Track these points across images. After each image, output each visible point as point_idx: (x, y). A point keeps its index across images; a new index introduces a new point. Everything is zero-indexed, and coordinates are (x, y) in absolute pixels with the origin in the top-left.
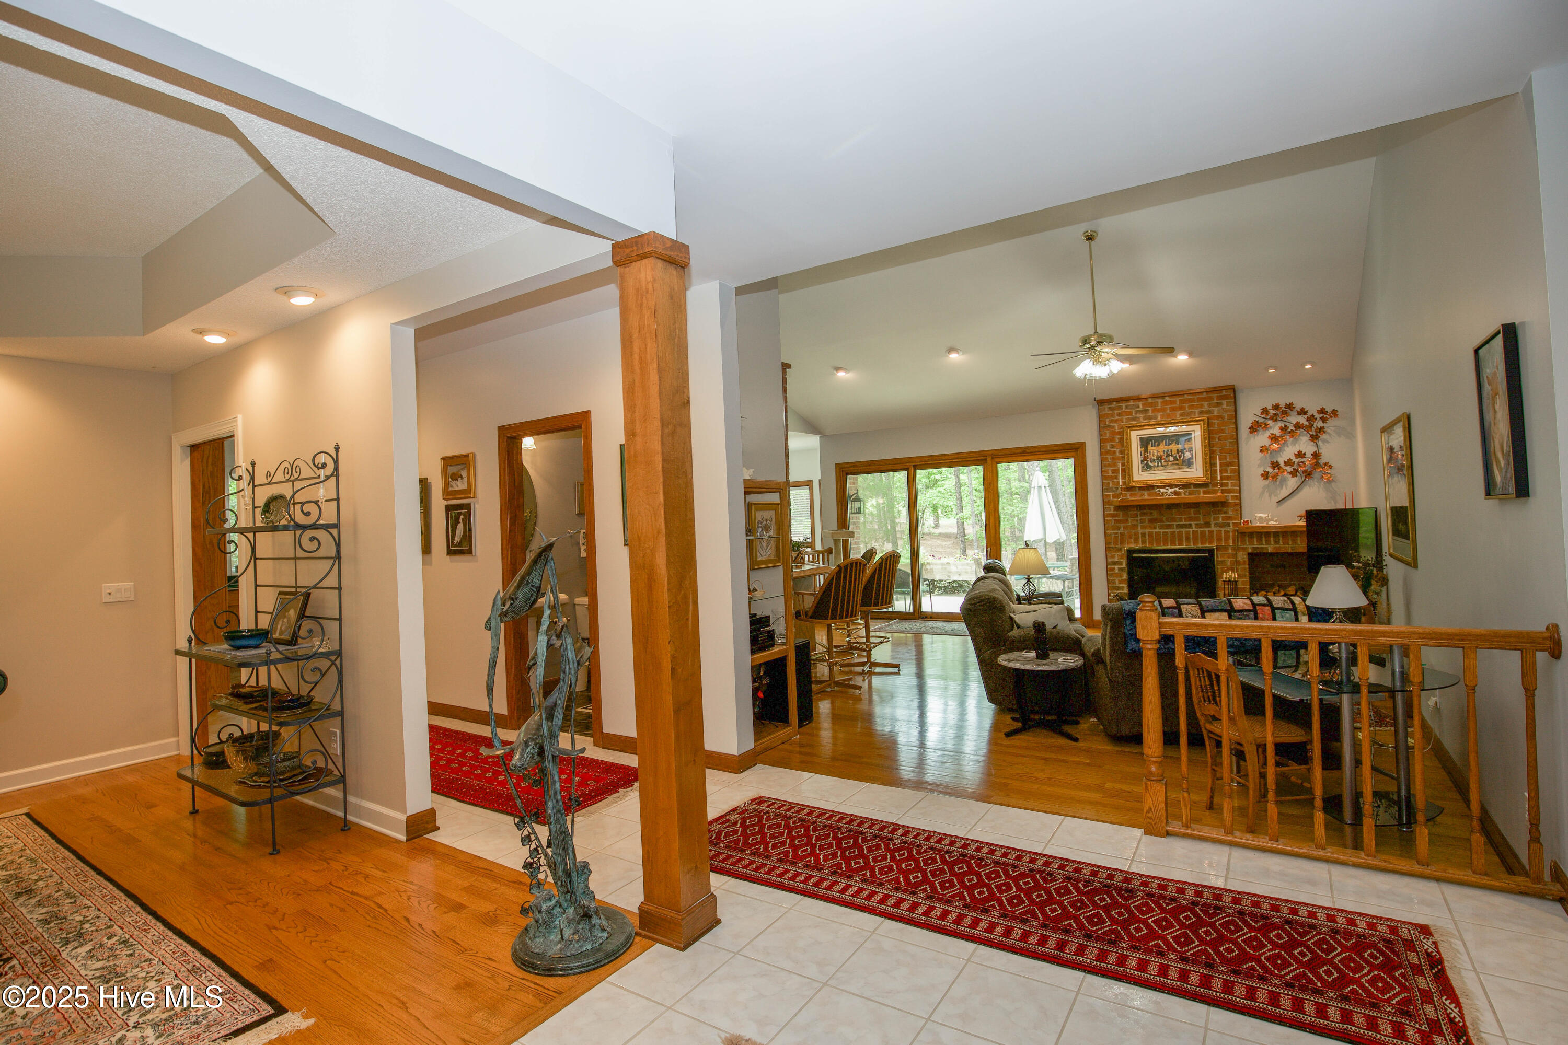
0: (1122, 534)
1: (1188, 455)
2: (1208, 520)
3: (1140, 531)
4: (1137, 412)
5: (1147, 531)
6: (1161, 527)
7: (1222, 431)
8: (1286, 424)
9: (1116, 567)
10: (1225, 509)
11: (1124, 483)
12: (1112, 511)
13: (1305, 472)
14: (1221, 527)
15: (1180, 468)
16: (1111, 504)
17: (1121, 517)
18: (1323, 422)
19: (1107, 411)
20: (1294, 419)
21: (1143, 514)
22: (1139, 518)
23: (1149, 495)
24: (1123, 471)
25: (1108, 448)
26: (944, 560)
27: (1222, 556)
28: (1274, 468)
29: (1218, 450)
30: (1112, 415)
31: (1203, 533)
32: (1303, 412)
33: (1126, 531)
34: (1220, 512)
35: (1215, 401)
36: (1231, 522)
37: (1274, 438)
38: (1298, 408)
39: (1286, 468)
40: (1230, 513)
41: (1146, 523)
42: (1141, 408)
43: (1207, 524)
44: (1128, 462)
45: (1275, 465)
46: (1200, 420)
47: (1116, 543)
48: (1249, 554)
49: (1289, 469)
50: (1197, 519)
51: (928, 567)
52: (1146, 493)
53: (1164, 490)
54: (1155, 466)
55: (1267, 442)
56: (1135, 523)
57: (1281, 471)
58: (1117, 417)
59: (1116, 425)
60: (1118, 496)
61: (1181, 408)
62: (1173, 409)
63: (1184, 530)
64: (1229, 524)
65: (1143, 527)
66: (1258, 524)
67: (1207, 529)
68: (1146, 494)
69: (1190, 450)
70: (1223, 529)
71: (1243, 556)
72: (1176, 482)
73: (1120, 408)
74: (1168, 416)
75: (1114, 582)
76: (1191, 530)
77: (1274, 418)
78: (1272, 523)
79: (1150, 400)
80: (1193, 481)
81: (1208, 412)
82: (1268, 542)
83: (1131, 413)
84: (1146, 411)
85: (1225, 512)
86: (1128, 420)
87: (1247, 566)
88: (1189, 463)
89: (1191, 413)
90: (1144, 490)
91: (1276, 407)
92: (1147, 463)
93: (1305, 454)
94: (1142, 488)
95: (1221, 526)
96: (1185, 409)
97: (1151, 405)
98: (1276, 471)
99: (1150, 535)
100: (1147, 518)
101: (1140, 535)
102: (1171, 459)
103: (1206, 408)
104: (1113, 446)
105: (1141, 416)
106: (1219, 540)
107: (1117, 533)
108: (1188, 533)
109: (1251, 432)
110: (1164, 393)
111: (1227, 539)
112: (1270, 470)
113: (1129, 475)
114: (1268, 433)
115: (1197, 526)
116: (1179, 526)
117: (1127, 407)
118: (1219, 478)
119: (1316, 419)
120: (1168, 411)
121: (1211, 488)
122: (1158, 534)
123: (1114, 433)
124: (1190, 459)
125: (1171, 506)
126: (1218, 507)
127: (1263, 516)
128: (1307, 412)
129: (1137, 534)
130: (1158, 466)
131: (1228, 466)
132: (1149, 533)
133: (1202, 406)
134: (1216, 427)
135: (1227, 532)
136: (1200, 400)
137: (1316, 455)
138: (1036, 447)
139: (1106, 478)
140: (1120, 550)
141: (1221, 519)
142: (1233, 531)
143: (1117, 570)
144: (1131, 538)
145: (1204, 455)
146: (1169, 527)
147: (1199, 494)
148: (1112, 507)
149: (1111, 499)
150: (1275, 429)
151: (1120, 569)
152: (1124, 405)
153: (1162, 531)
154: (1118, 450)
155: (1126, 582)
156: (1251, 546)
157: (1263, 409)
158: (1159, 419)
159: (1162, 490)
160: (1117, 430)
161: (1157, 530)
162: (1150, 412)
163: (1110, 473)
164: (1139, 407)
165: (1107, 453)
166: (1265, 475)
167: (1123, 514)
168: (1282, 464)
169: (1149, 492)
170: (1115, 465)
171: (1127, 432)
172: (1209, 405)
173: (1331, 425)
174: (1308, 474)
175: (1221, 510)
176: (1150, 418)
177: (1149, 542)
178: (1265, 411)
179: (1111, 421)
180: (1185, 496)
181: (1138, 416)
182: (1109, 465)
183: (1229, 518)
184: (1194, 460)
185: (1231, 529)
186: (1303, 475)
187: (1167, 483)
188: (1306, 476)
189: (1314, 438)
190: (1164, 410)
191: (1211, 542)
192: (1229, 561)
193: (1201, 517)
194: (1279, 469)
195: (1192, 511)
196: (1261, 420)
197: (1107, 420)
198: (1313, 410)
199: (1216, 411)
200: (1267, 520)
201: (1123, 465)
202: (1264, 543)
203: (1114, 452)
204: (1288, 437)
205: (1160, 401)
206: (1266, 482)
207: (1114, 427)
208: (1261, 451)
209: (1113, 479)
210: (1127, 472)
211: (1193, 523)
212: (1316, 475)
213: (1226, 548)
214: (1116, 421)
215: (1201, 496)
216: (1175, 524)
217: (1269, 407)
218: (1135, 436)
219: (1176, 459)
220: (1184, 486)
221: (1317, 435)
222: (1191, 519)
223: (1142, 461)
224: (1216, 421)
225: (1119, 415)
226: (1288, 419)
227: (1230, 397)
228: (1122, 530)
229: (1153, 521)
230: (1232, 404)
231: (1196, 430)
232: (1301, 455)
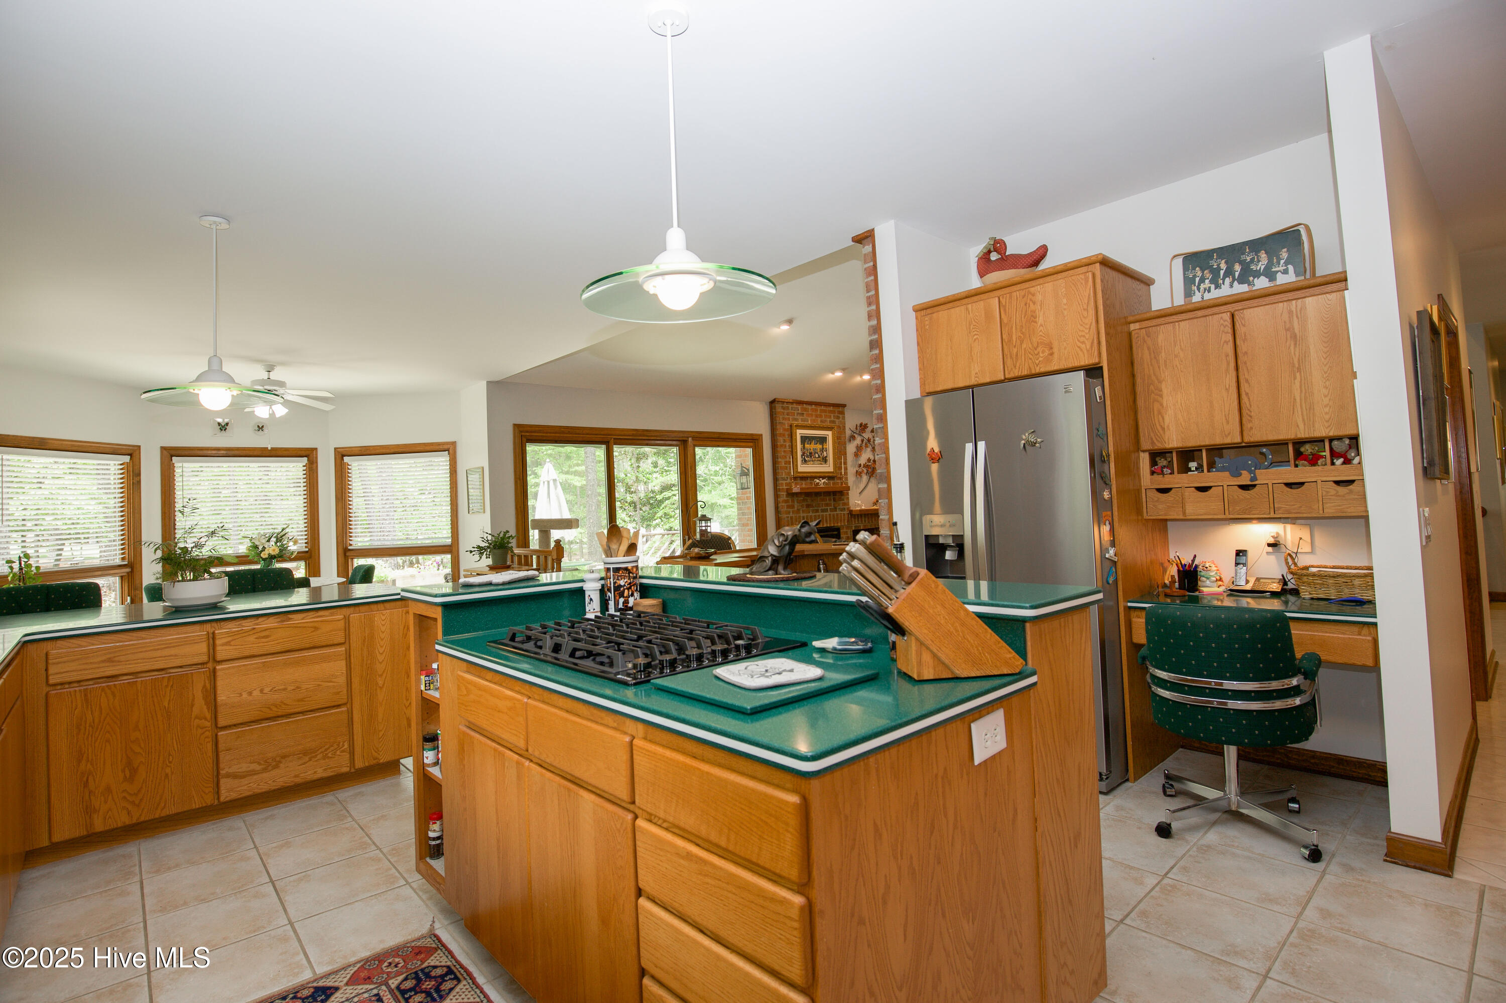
0: (791, 518)
1: (825, 453)
2: (835, 505)
3: (801, 515)
4: (798, 414)
6: (813, 512)
7: (840, 437)
8: (864, 438)
10: (843, 497)
11: (792, 473)
12: (785, 498)
13: (871, 472)
14: (841, 511)
15: (822, 464)
16: (784, 492)
17: (787, 503)
19: (777, 410)
20: (867, 435)
22: (804, 502)
23: (807, 484)
25: (782, 442)
27: (843, 533)
29: (839, 451)
30: (783, 413)
31: (834, 515)
33: (793, 516)
35: (837, 414)
36: (846, 507)
37: (859, 447)
40: (845, 500)
41: (805, 509)
42: (800, 411)
43: (835, 509)
44: (796, 456)
45: (860, 466)
46: (831, 427)
49: (865, 470)
50: (830, 504)
53: (818, 481)
54: (808, 460)
55: (856, 449)
56: (799, 508)
57: (862, 470)
58: (786, 416)
60: (789, 485)
61: (821, 416)
62: (817, 416)
63: (824, 514)
65: (803, 512)
66: (857, 508)
67: (835, 513)
68: (805, 483)
69: (827, 450)
72: (821, 474)
73: (788, 408)
74: (815, 421)
76: (828, 513)
77: (859, 433)
78: (863, 507)
79: (804, 405)
80: (828, 474)
81: (834, 421)
82: (861, 521)
83: (796, 414)
84: (804, 414)
85: (843, 499)
86: (794, 419)
88: (825, 460)
89: (826, 421)
90: (804, 480)
91: (861, 425)
92: (805, 457)
94: (802, 478)
96: (824, 417)
97: (806, 410)
98: (860, 470)
102: (817, 456)
103: (832, 419)
104: (785, 441)
105: (800, 418)
106: (841, 521)
107: (788, 518)
108: (826, 516)
109: (850, 441)
110: (812, 402)
111: (844, 520)
112: (858, 469)
113: (794, 466)
114: (856, 443)
115: (832, 509)
116: (823, 511)
117: (792, 408)
118: (842, 473)
120: (814, 417)
121: (836, 480)
123: (785, 430)
124: (826, 457)
125: (818, 494)
126: (839, 495)
127: (859, 502)
129: (800, 517)
130: (810, 460)
131: (843, 464)
133: (830, 417)
134: (837, 434)
135: (844, 515)
136: (830, 411)
137: (874, 461)
139: (780, 468)
141: (841, 505)
142: (847, 514)
145: (833, 454)
146: (817, 511)
147: (831, 484)
150: (858, 440)
152: (790, 406)
154: (787, 445)
156: (855, 524)
157: (855, 425)
158: (810, 422)
160: (787, 427)
165: (781, 446)
166: (857, 473)
167: (792, 501)
168: (862, 466)
169: (806, 481)
170: (786, 457)
171: (793, 429)
172: (834, 416)
174: (871, 474)
175: (841, 498)
176: (806, 420)
178: (856, 427)
179: (784, 419)
180: (825, 485)
181: (798, 417)
183: (845, 504)
184: (829, 458)
185: (846, 512)
186: (869, 474)
187: (816, 474)
188: (871, 476)
190: (812, 415)
193: (832, 502)
196: (854, 433)
197: (775, 418)
199: (837, 421)
201: (791, 458)
203: (785, 446)
204: (864, 447)
205: (810, 407)
206: (857, 478)
207: (785, 424)
208: (855, 455)
210: (793, 463)
212: (875, 475)
214: (786, 419)
215: (833, 485)
216: (820, 509)
217: (858, 425)
218: (800, 433)
219: (819, 457)
220: (825, 478)
222: (827, 505)
223: (802, 455)
224: (837, 430)
225: (788, 414)
226: (864, 435)
227: (843, 413)
228: (791, 514)
229: (808, 506)
230: (844, 418)
231: (829, 434)
232: (869, 460)
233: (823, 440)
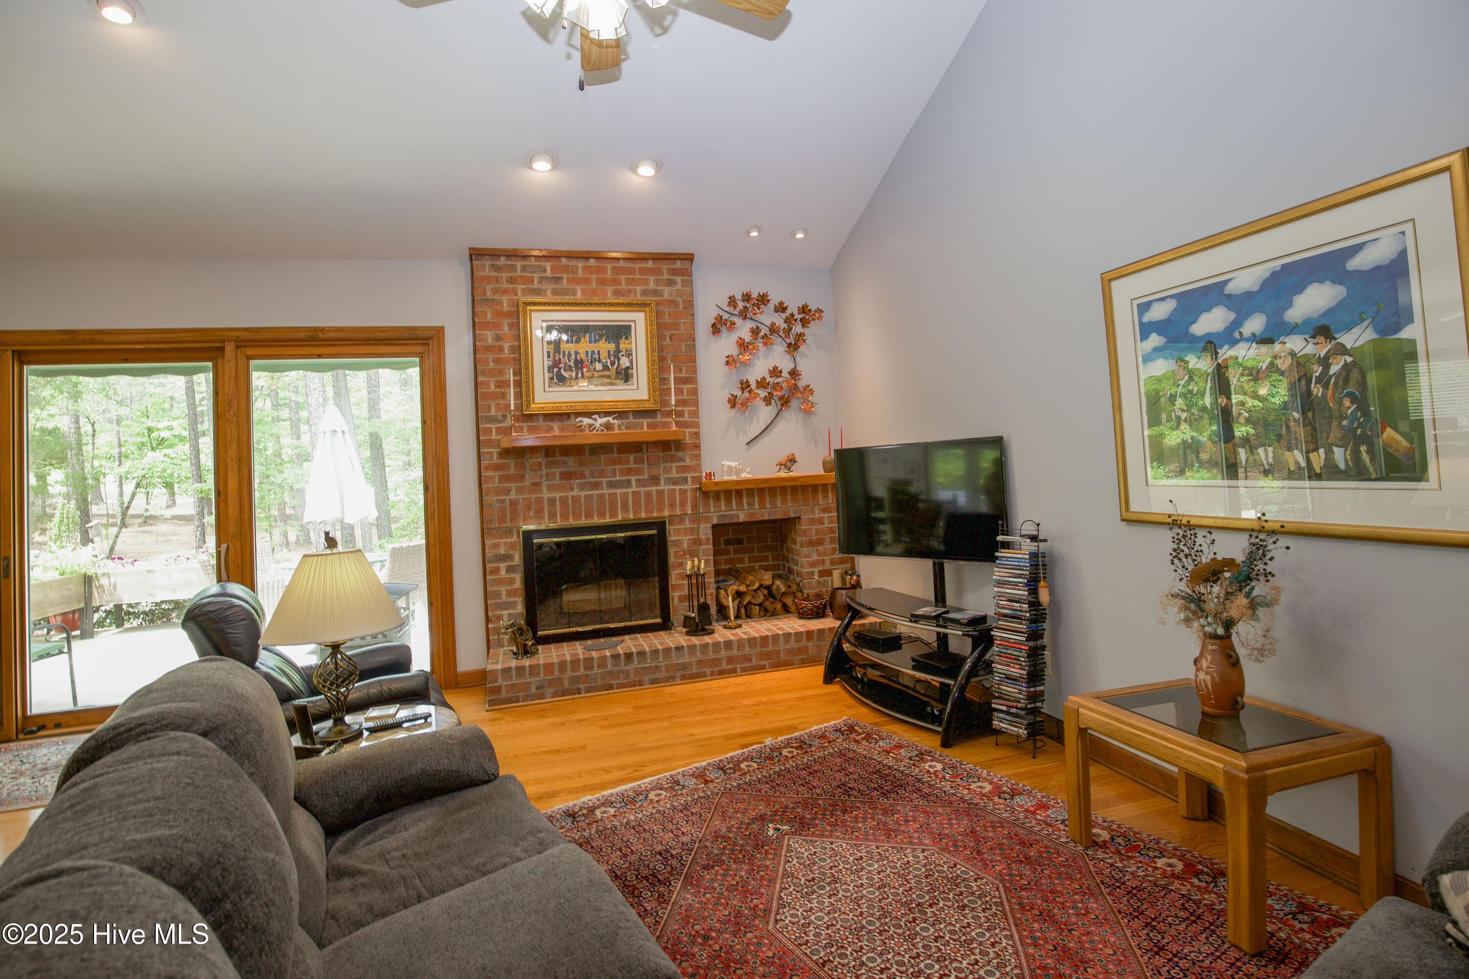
0: (513, 503)
1: (625, 362)
2: (655, 472)
3: (546, 495)
4: (541, 280)
5: (557, 495)
6: (582, 487)
7: (676, 326)
8: (759, 325)
9: (503, 566)
10: (680, 454)
11: (519, 407)
12: (495, 459)
13: (781, 398)
14: (674, 484)
15: (612, 384)
16: (493, 446)
17: (512, 471)
18: (803, 326)
19: (487, 272)
20: (768, 317)
21: (549, 465)
22: (544, 471)
23: (561, 429)
24: (518, 384)
25: (490, 341)
26: (141, 566)
27: (677, 532)
28: (743, 390)
29: (670, 356)
30: (497, 280)
31: (648, 495)
32: (781, 308)
33: (521, 497)
34: (673, 459)
35: (665, 276)
36: (689, 476)
37: (743, 345)
38: (774, 300)
39: (758, 391)
40: (688, 460)
41: (557, 481)
42: (549, 273)
43: (655, 480)
44: (527, 368)
45: (745, 386)
46: (646, 305)
47: (502, 520)
48: (714, 526)
49: (763, 393)
50: (639, 472)
51: (104, 581)
52: (556, 425)
53: (590, 421)
54: (571, 378)
55: (734, 351)
56: (537, 480)
57: (753, 395)
58: (506, 285)
59: (505, 299)
60: (507, 431)
61: (615, 282)
62: (602, 282)
63: (619, 491)
64: (686, 479)
65: (551, 488)
66: (726, 478)
67: (654, 488)
68: (556, 428)
69: (629, 354)
70: (677, 487)
71: (705, 531)
72: (606, 408)
73: (512, 268)
74: (594, 292)
75: (498, 595)
76: (630, 490)
77: (744, 315)
78: (745, 475)
79: (564, 260)
80: (634, 407)
81: (655, 293)
82: (740, 505)
83: (531, 280)
84: (558, 280)
85: (682, 460)
86: (526, 292)
87: (711, 547)
88: (626, 375)
89: (630, 291)
90: (553, 420)
91: (747, 297)
92: (559, 371)
93: (781, 372)
94: (550, 417)
95: (675, 482)
96: (620, 284)
97: (566, 269)
98: (746, 394)
99: (564, 501)
100: (557, 471)
101: (546, 503)
102: (599, 366)
103: (652, 286)
104: (498, 338)
105: (549, 287)
106: (672, 505)
107: (503, 501)
108: (625, 497)
109: (714, 333)
110: (588, 252)
111: (683, 504)
112: (738, 393)
113: (528, 392)
114: (734, 337)
115: (640, 483)
116: (612, 485)
117: (524, 268)
118: (673, 403)
119: (796, 320)
120: (594, 285)
121: (659, 418)
122: (576, 499)
123: (500, 314)
124: (627, 368)
125: (598, 449)
126: (670, 449)
127: (733, 464)
128: (786, 308)
129: (540, 501)
130: (577, 378)
131: (684, 383)
132: (561, 498)
133: (646, 282)
134: (666, 319)
135: (683, 492)
136: (643, 271)
137: (794, 373)
138: (341, 329)
139: (485, 396)
140: (509, 532)
141: (674, 471)
142: (692, 490)
143: (503, 572)
144: (529, 509)
145: (650, 363)
146: (596, 486)
147: (642, 428)
148: (495, 451)
149: (494, 436)
150: (744, 330)
151: (510, 569)
152: (519, 264)
153: (583, 493)
154: (506, 346)
155: (522, 592)
156: (716, 513)
157: (730, 298)
158: (579, 295)
159: (586, 421)
160: (505, 307)
161: (576, 492)
162: (565, 281)
163: (492, 387)
164: (545, 271)
165: (488, 349)
166: (733, 402)
167: (516, 465)
168: (753, 386)
169: (560, 423)
170: (501, 372)
171: (525, 313)
172: (657, 281)
173: (813, 331)
174: (785, 402)
175: (675, 455)
176: (564, 292)
177: (562, 515)
178: (732, 301)
179: (496, 291)
180: (621, 431)
181: (544, 286)
182: (491, 373)
183: (686, 469)
184: (635, 371)
185: (689, 486)
186: (779, 403)
187: (592, 408)
188: (782, 405)
189: (793, 348)
190: (587, 281)
191: (660, 510)
192: (685, 540)
193: (645, 466)
194: (750, 392)
195: (631, 457)
196: (725, 316)
197: (489, 288)
198: (793, 308)
199: (667, 292)
200: (738, 472)
201: (517, 373)
202: (734, 507)
203: (501, 349)
204: (761, 345)
205: (580, 264)
206: (733, 412)
207: (500, 303)
208: (727, 363)
209: (498, 398)
210: (524, 386)
211: (633, 479)
212: (794, 403)
213: (681, 518)
214: (505, 292)
215: (644, 430)
216: (604, 480)
217: (739, 297)
218: (538, 321)
219: (606, 368)
220: (620, 414)
221: (796, 344)
222: (629, 472)
223: (550, 369)
224: (667, 310)
225: (511, 281)
226: (760, 318)
227: (687, 273)
228: (513, 495)
229: (568, 476)
230: (689, 283)
231: (638, 320)
232: (775, 372)
233: (620, 332)
